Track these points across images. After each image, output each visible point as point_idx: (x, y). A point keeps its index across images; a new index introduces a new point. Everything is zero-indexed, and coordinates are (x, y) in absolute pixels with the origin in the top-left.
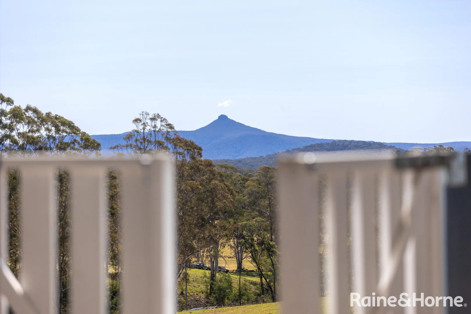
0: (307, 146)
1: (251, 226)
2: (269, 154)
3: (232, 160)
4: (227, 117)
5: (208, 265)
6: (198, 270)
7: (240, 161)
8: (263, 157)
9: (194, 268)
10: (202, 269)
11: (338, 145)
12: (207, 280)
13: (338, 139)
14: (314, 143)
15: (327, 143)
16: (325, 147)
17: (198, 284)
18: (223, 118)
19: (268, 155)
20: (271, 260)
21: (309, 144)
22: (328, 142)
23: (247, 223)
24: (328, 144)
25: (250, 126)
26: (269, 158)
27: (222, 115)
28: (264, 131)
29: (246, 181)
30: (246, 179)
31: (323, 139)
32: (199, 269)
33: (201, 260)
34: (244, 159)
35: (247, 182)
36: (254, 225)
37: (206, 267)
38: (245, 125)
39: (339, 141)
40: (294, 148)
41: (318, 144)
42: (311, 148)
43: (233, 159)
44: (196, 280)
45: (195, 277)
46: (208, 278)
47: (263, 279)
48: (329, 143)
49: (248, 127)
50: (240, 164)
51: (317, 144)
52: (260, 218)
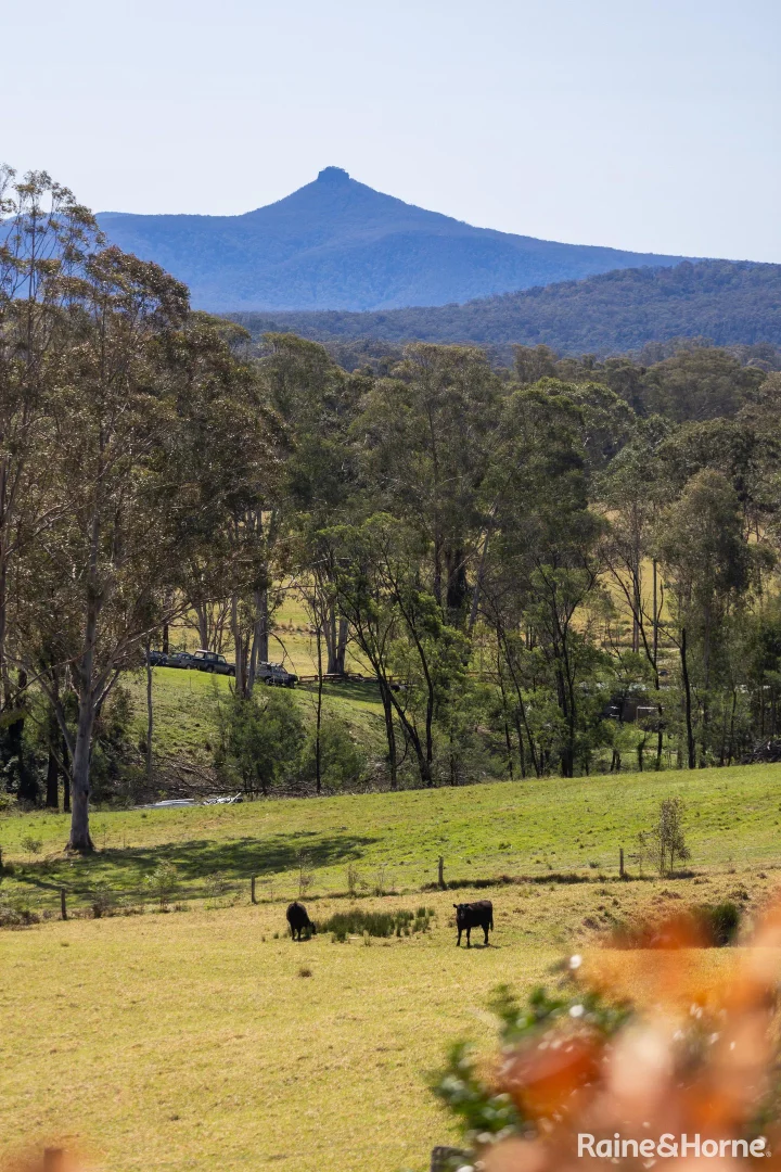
0: (599, 277)
1: (358, 538)
2: (476, 297)
3: (358, 315)
4: (347, 175)
5: (230, 658)
6: (196, 672)
7: (381, 319)
8: (457, 306)
9: (185, 668)
10: (210, 669)
11: (700, 275)
12: (222, 705)
13: (702, 257)
14: (622, 267)
15: (663, 268)
16: (658, 280)
17: (193, 720)
18: (333, 178)
19: (475, 303)
20: (421, 650)
21: (606, 270)
22: (667, 266)
23: (345, 532)
24: (666, 271)
25: (418, 205)
26: (476, 311)
27: (328, 169)
28: (462, 224)
29: (363, 390)
30: (365, 386)
31: (651, 254)
32: (202, 669)
33: (214, 640)
34: (395, 311)
35: (366, 392)
36: (369, 538)
37: (226, 665)
38: (403, 203)
39: (701, 263)
40: (558, 281)
41: (636, 271)
42: (610, 282)
43: (360, 311)
44: (188, 706)
45: (187, 694)
46: (225, 702)
47: (394, 712)
48: (669, 269)
49: (413, 208)
50: (381, 327)
51: (631, 270)
52: (388, 515)
